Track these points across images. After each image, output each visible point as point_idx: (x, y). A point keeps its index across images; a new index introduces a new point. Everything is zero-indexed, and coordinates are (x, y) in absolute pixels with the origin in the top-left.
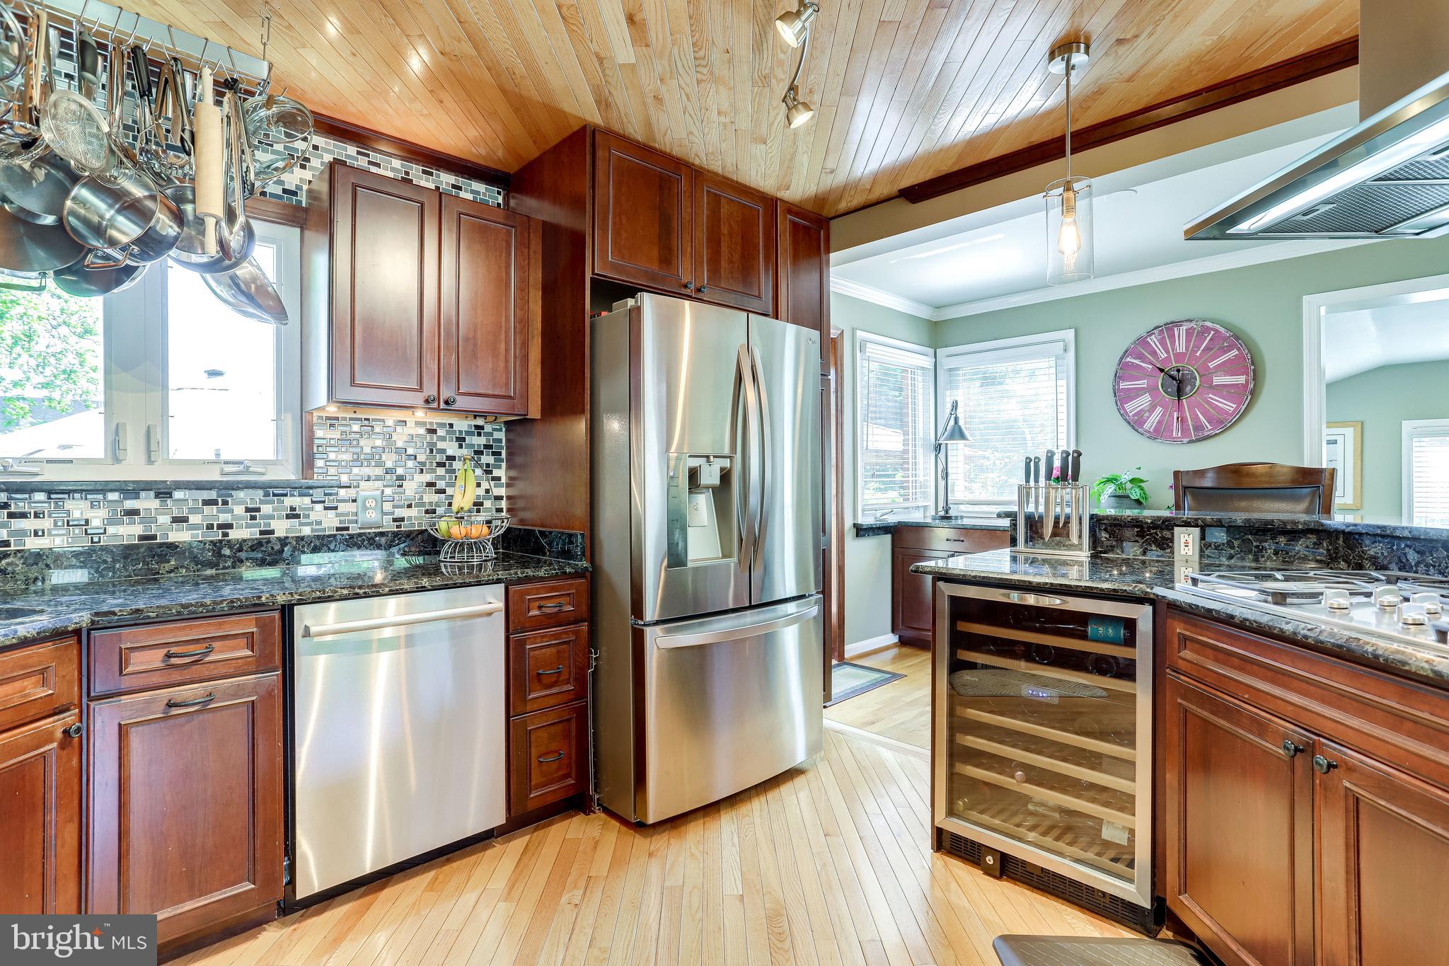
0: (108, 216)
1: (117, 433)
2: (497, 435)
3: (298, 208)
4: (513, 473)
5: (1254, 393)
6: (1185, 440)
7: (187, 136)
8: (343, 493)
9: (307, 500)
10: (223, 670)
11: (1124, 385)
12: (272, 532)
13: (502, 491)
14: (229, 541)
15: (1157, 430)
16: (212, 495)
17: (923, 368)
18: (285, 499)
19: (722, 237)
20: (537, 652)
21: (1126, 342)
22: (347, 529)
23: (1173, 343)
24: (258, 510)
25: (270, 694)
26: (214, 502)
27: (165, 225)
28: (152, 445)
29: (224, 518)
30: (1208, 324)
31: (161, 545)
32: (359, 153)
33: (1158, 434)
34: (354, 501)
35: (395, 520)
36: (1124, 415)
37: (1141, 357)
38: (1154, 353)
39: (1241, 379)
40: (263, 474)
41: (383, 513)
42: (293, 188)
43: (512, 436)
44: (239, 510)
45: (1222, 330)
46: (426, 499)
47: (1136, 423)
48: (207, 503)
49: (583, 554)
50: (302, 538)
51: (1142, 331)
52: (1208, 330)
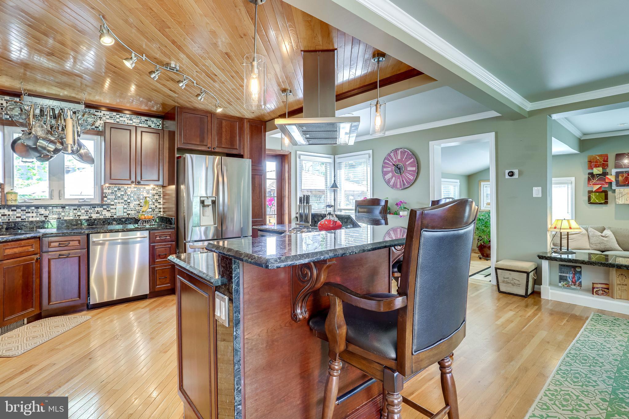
0: (47, 145)
1: (52, 191)
2: (159, 190)
3: (99, 131)
4: (164, 201)
5: (418, 173)
6: (401, 189)
7: (64, 127)
8: (112, 207)
9: (102, 209)
10: (72, 248)
11: (385, 169)
12: (92, 217)
13: (161, 206)
14: (80, 219)
15: (393, 185)
16: (76, 207)
17: (330, 163)
18: (95, 208)
19: (223, 132)
20: (159, 249)
21: (385, 155)
22: (113, 216)
23: (397, 156)
24: (88, 211)
25: (84, 255)
26: (76, 209)
27: (59, 146)
28: (61, 194)
29: (79, 214)
30: (406, 150)
31: (62, 220)
32: (117, 114)
33: (394, 186)
34: (115, 209)
35: (127, 214)
36: (385, 180)
37: (389, 160)
38: (392, 159)
39: (414, 169)
40: (90, 202)
41: (124, 212)
42: (98, 126)
43: (164, 190)
44: (83, 211)
45: (409, 152)
46: (137, 208)
47: (388, 182)
48: (74, 209)
49: (174, 224)
50: (100, 219)
51: (389, 152)
52: (406, 152)
